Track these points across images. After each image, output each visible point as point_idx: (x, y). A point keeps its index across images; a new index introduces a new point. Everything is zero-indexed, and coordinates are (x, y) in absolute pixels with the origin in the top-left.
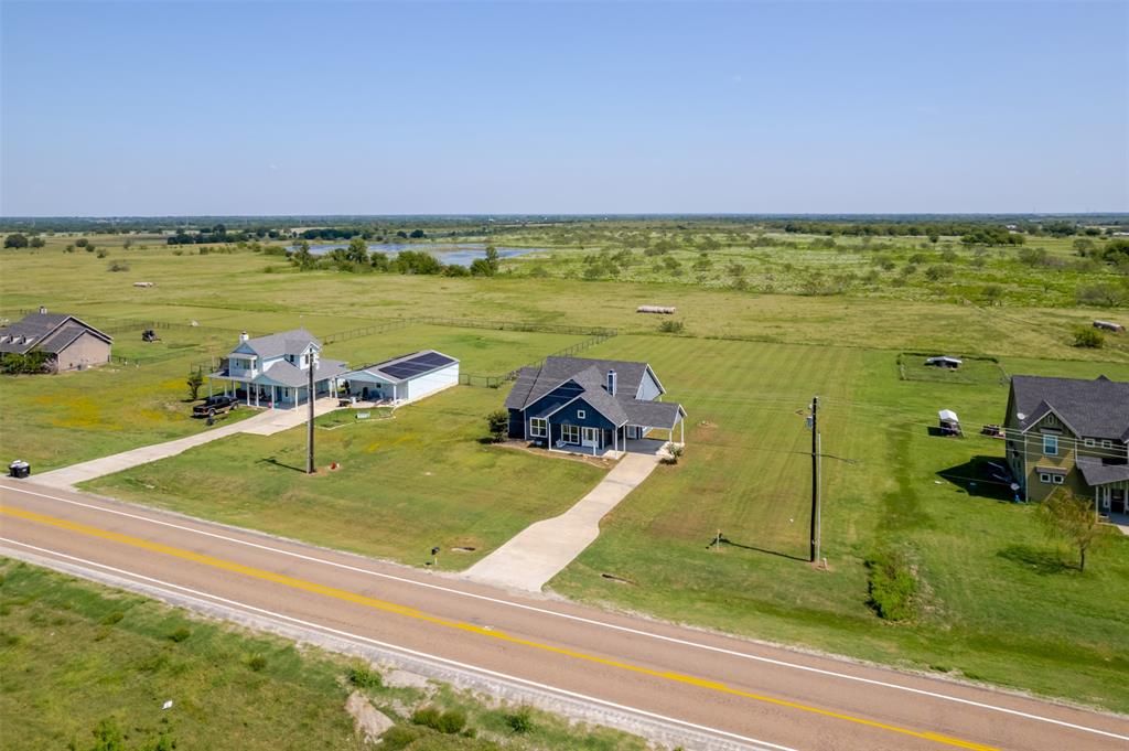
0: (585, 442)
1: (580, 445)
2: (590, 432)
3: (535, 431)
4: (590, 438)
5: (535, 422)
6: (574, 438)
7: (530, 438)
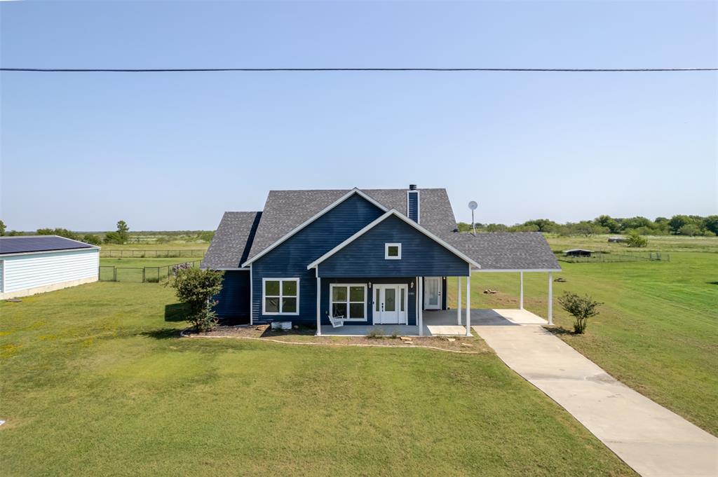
0: (380, 316)
1: (369, 322)
2: (390, 296)
3: (272, 304)
4: (390, 307)
5: (273, 288)
6: (357, 311)
7: (261, 320)
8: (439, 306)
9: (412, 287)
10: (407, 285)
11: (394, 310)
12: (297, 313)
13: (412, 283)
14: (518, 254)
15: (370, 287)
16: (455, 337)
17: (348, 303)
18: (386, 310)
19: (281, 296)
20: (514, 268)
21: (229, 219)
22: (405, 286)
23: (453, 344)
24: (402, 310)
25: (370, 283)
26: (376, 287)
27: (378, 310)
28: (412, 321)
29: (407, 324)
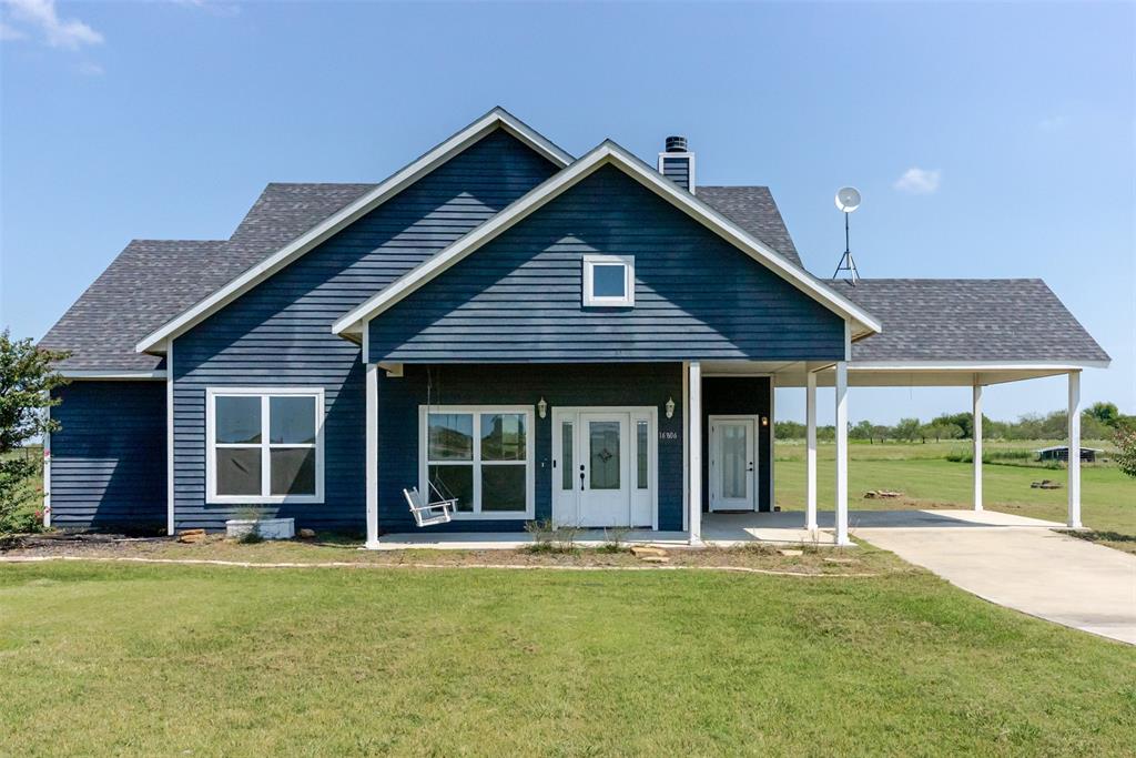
0: (573, 505)
1: (541, 522)
2: (605, 444)
3: (239, 469)
4: (605, 473)
6: (504, 488)
7: (214, 521)
8: (750, 501)
9: (670, 414)
10: (655, 409)
11: (617, 486)
12: (319, 497)
13: (671, 403)
14: (981, 326)
15: (543, 414)
16: (802, 548)
17: (477, 463)
18: (592, 487)
19: (265, 446)
20: (973, 358)
21: (141, 256)
22: (649, 414)
23: (795, 561)
24: (642, 485)
25: (543, 403)
26: (560, 415)
27: (568, 485)
28: (671, 519)
29: (655, 527)
